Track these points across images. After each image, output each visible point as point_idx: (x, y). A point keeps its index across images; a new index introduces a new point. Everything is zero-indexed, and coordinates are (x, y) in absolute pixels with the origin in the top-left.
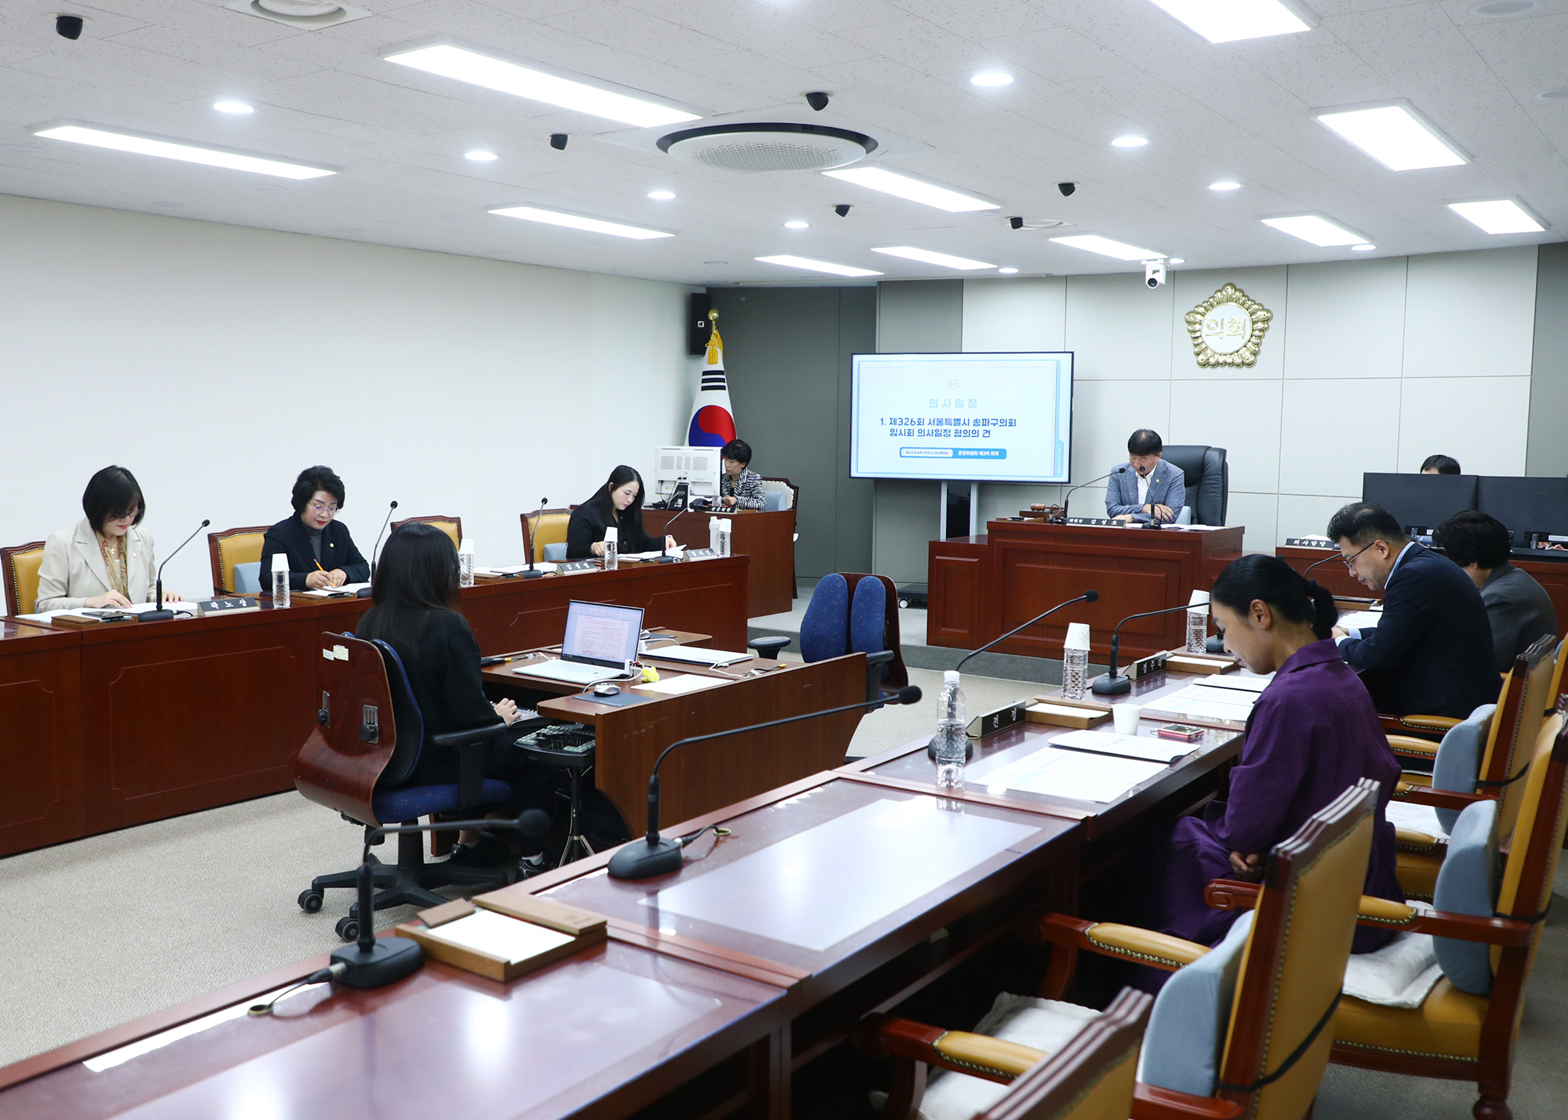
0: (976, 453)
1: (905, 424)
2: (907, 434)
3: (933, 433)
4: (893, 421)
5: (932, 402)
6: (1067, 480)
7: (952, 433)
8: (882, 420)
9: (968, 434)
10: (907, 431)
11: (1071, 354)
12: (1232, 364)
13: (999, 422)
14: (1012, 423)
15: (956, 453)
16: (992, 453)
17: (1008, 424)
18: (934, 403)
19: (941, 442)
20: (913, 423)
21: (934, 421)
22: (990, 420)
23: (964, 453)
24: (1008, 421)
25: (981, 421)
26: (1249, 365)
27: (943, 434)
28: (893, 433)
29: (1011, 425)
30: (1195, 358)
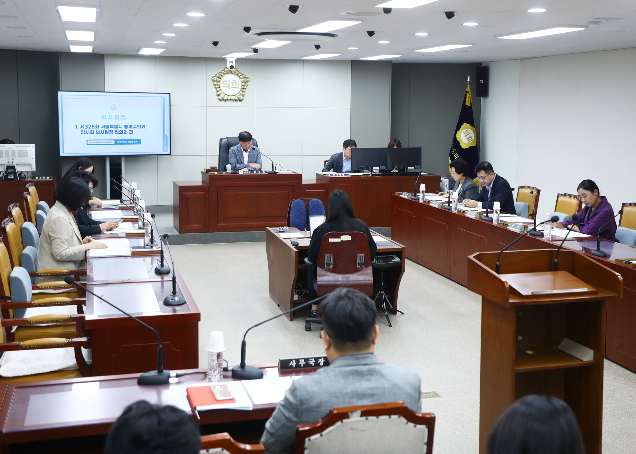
0: (126, 142)
1: (89, 128)
2: (90, 133)
3: (104, 132)
4: (82, 126)
5: (103, 116)
6: (169, 153)
7: (114, 132)
8: (76, 126)
9: (122, 133)
10: (90, 132)
12: (234, 100)
13: (137, 126)
14: (143, 127)
15: (116, 142)
16: (134, 142)
17: (141, 127)
18: (104, 117)
19: (109, 136)
20: (93, 127)
21: (104, 126)
22: (132, 126)
23: (120, 142)
24: (141, 126)
25: (128, 126)
26: (240, 101)
27: (109, 133)
28: (82, 132)
29: (143, 128)
30: (217, 97)
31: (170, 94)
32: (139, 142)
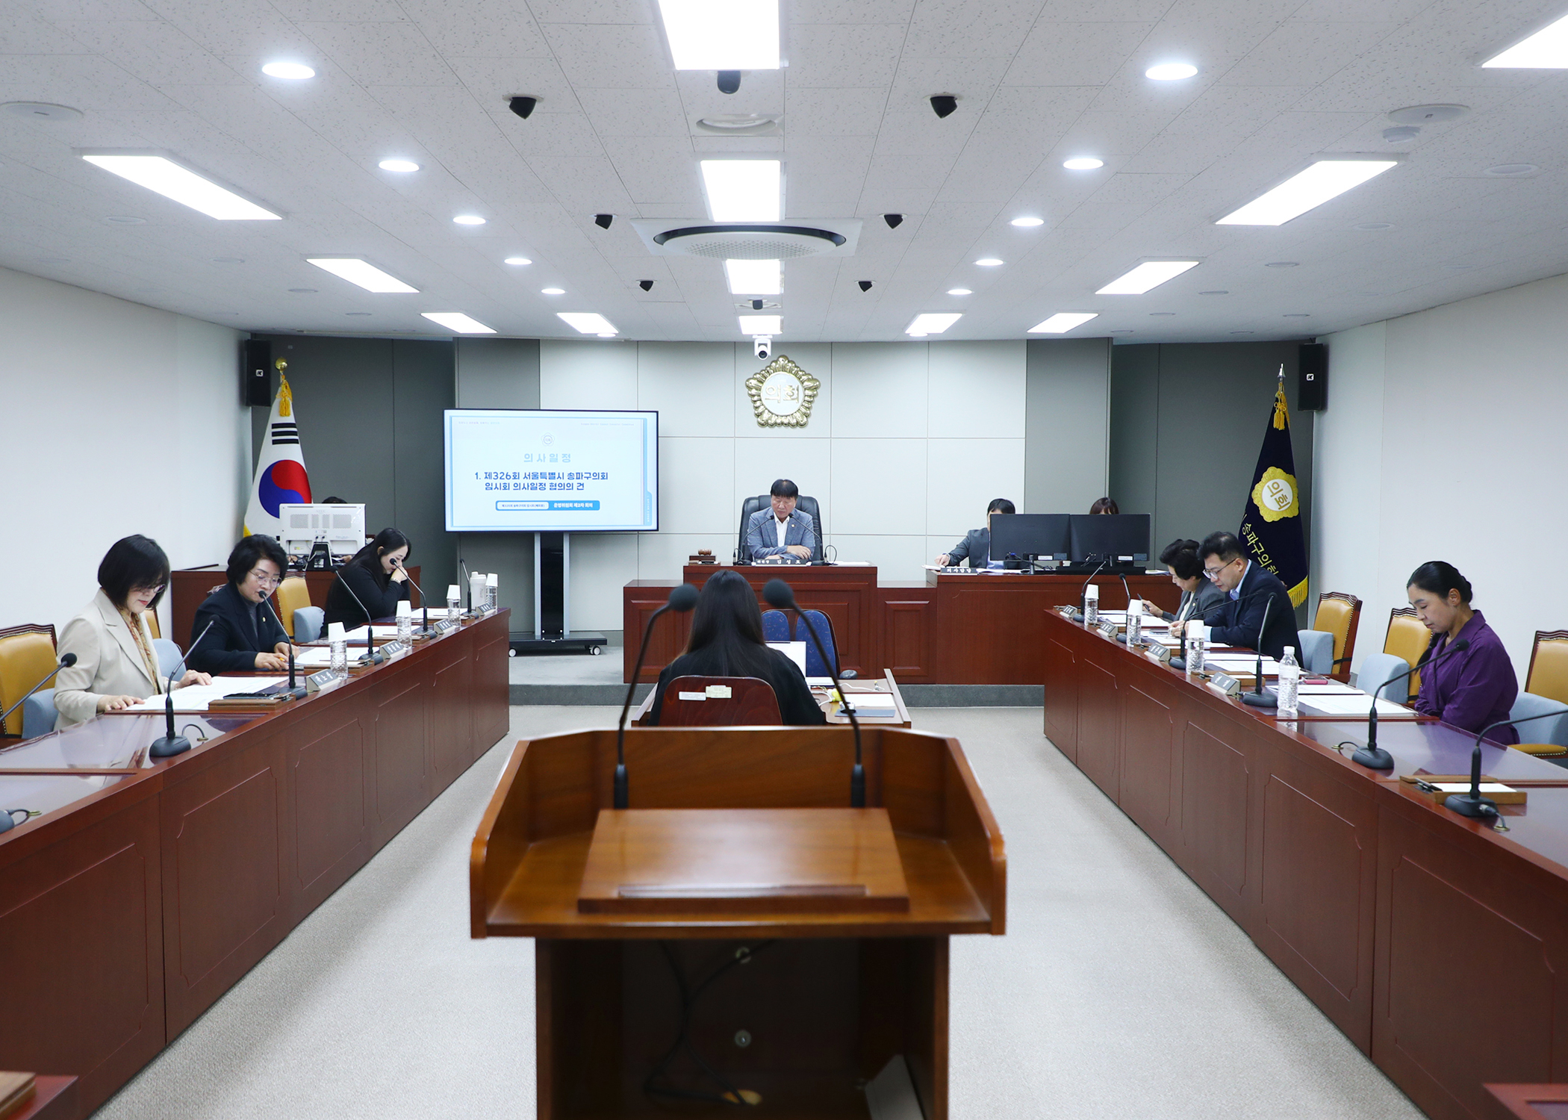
0: (571, 505)
1: (501, 478)
2: (502, 488)
3: (528, 486)
4: (488, 476)
5: (527, 456)
6: (655, 528)
7: (548, 487)
8: (477, 474)
9: (562, 487)
10: (502, 485)
11: (655, 414)
12: (788, 425)
13: (592, 475)
14: (604, 476)
16: (587, 505)
17: (600, 477)
18: (528, 457)
19: (537, 495)
20: (508, 477)
21: (529, 475)
22: (584, 474)
23: (560, 505)
24: (600, 475)
25: (575, 475)
26: (802, 425)
27: (538, 487)
28: (488, 487)
29: (603, 478)
30: (755, 419)
31: (657, 412)
32: (596, 505)
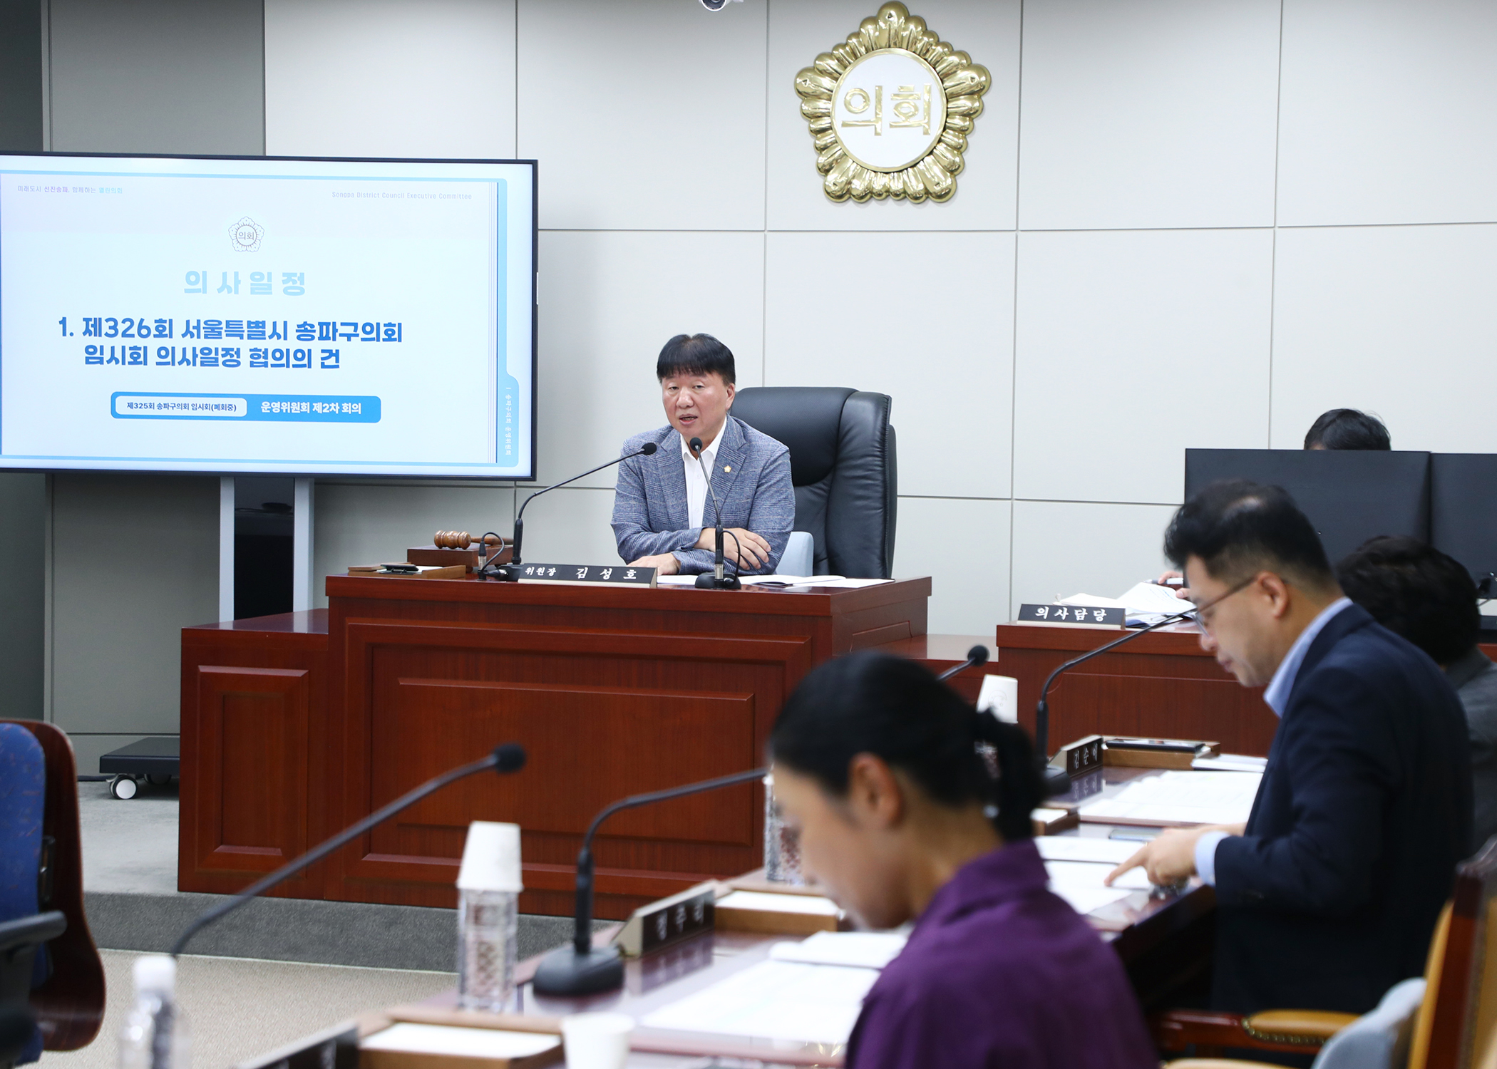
0: (305, 407)
1: (124, 334)
2: (128, 359)
3: (195, 356)
4: (93, 327)
5: (193, 279)
6: (526, 473)
7: (245, 358)
8: (63, 322)
9: (283, 362)
10: (128, 352)
11: (530, 167)
12: (902, 195)
13: (360, 331)
14: (392, 333)
16: (346, 408)
17: (383, 336)
18: (195, 281)
19: (218, 379)
20: (144, 332)
22: (338, 326)
23: (276, 407)
24: (383, 329)
25: (317, 328)
26: (940, 197)
27: (221, 360)
28: (93, 355)
29: (390, 339)
30: (818, 181)
31: (534, 163)
